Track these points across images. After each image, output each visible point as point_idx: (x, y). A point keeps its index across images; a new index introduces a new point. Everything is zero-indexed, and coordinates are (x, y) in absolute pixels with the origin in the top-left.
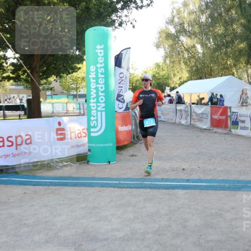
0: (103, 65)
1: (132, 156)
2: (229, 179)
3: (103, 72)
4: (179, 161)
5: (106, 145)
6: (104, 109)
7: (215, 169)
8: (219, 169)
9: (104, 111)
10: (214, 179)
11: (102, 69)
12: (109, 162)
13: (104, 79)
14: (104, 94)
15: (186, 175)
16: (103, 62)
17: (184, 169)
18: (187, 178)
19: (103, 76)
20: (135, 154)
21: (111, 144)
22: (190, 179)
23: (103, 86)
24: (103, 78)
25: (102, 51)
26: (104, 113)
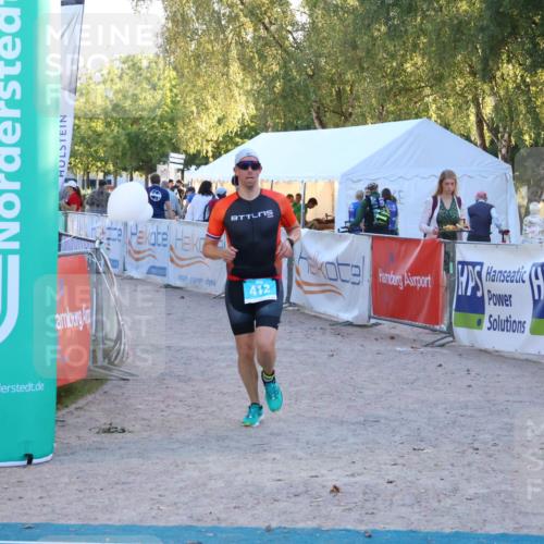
0: (16, 70)
1: (108, 431)
2: (525, 531)
3: (18, 97)
4: (300, 454)
5: (21, 388)
6: (16, 245)
7: (455, 490)
8: (471, 492)
9: (13, 252)
10: (467, 530)
11: (15, 85)
12: (30, 458)
13: (18, 126)
14: (16, 185)
15: (355, 515)
16: (18, 59)
17: (336, 489)
18: (362, 528)
19: (16, 113)
20: (118, 422)
21: (40, 386)
22: (374, 531)
23: (16, 152)
24: (14, 120)
25: (15, 12)
26: (14, 261)
